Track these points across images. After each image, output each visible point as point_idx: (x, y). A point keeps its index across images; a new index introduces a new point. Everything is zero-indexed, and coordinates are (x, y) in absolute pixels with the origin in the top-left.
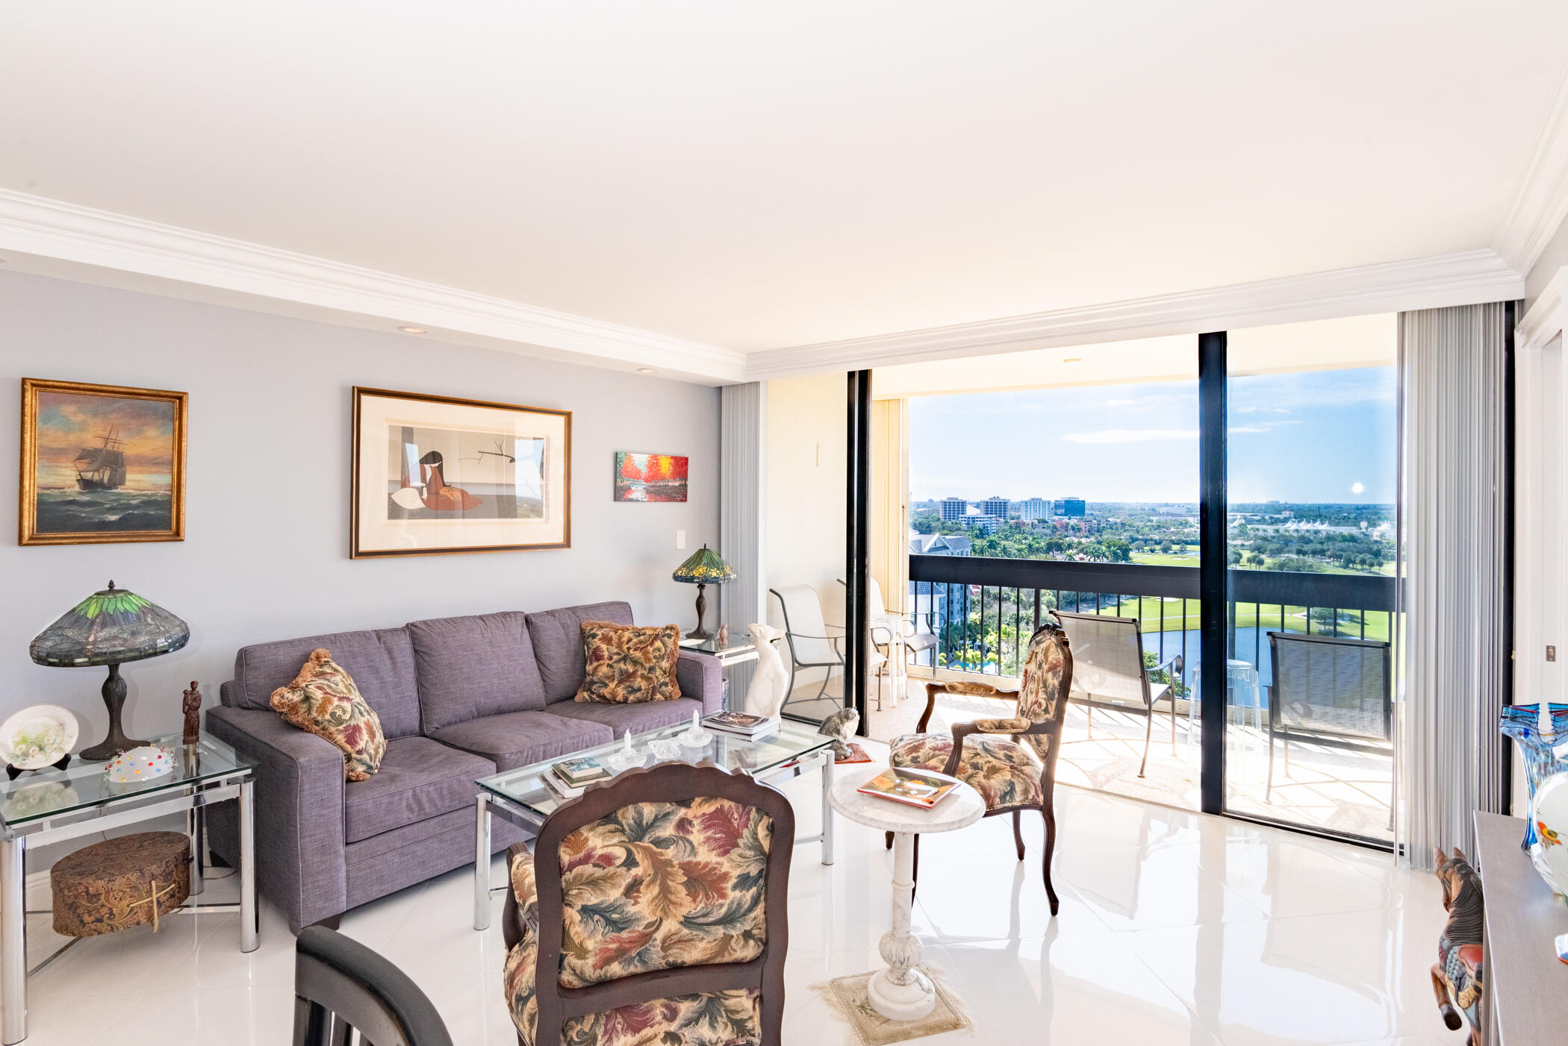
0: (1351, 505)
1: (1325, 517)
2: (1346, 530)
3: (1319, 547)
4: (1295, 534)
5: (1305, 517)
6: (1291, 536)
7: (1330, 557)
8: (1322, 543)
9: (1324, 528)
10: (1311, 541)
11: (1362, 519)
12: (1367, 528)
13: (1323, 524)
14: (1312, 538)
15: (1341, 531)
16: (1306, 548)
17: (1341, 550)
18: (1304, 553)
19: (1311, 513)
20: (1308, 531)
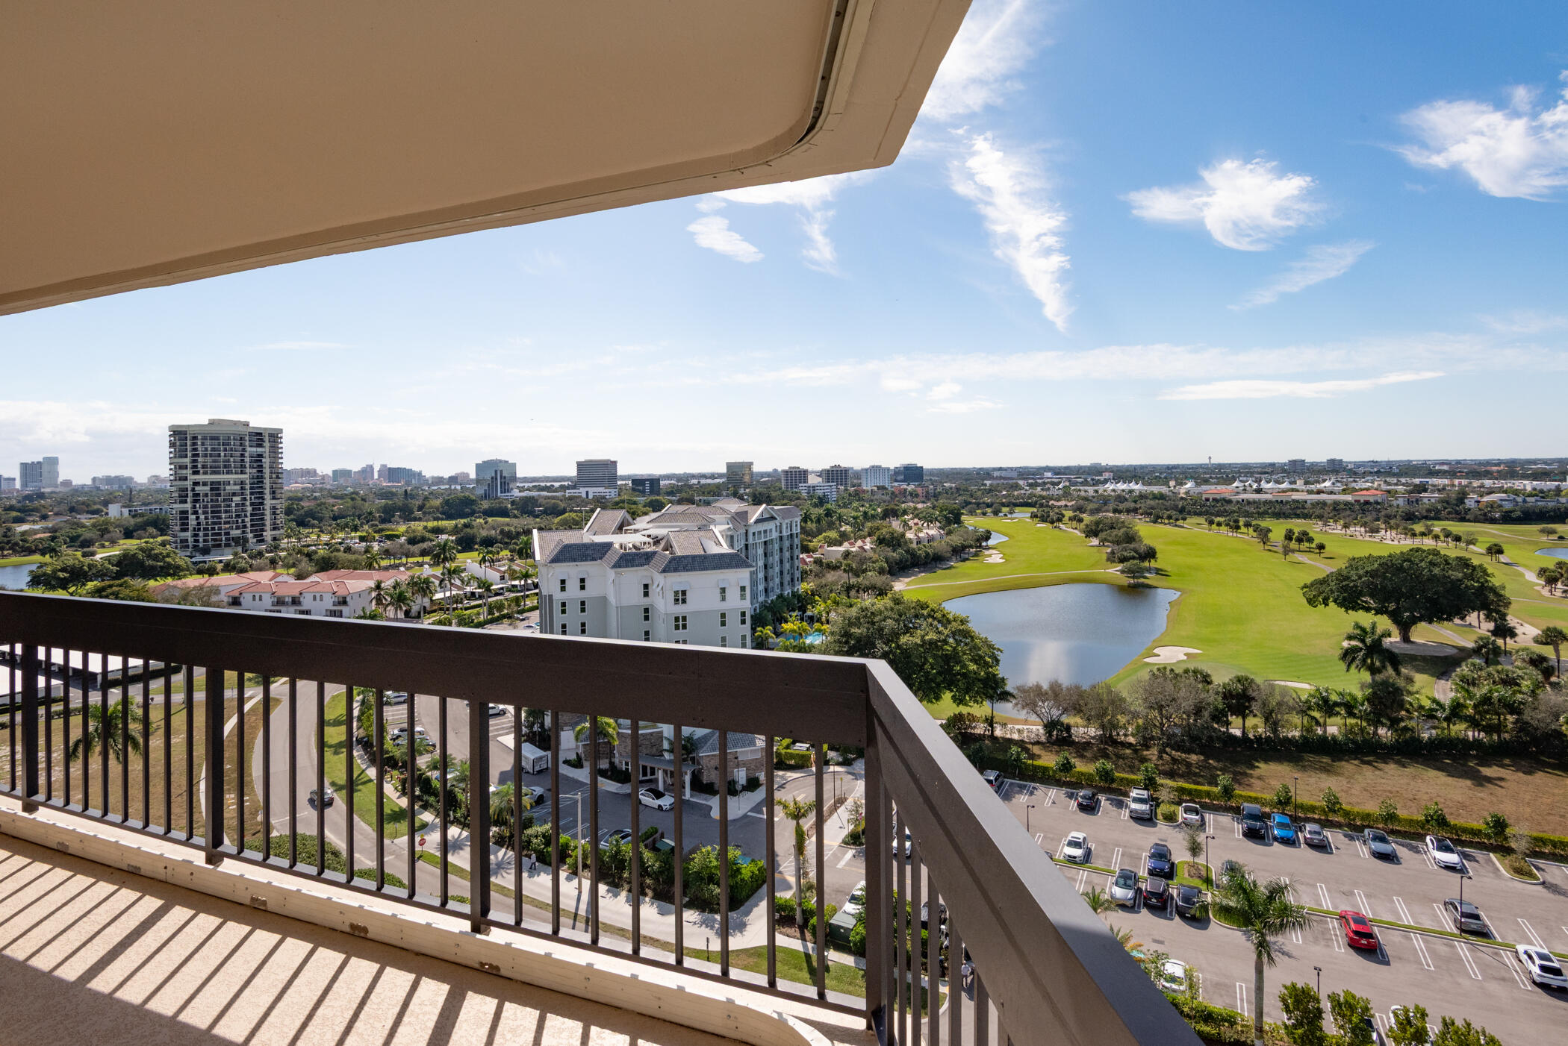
0: (1163, 465)
1: (1140, 477)
2: (1155, 489)
3: (1133, 505)
4: (1113, 494)
5: (1123, 478)
6: (1110, 495)
7: (1142, 515)
8: (1135, 502)
9: (1137, 487)
10: (1126, 500)
11: (1171, 479)
12: (1175, 487)
13: (1137, 484)
14: (1127, 496)
15: (1153, 489)
16: (1122, 506)
17: (1152, 508)
18: (1120, 512)
19: (1128, 474)
20: (1123, 491)
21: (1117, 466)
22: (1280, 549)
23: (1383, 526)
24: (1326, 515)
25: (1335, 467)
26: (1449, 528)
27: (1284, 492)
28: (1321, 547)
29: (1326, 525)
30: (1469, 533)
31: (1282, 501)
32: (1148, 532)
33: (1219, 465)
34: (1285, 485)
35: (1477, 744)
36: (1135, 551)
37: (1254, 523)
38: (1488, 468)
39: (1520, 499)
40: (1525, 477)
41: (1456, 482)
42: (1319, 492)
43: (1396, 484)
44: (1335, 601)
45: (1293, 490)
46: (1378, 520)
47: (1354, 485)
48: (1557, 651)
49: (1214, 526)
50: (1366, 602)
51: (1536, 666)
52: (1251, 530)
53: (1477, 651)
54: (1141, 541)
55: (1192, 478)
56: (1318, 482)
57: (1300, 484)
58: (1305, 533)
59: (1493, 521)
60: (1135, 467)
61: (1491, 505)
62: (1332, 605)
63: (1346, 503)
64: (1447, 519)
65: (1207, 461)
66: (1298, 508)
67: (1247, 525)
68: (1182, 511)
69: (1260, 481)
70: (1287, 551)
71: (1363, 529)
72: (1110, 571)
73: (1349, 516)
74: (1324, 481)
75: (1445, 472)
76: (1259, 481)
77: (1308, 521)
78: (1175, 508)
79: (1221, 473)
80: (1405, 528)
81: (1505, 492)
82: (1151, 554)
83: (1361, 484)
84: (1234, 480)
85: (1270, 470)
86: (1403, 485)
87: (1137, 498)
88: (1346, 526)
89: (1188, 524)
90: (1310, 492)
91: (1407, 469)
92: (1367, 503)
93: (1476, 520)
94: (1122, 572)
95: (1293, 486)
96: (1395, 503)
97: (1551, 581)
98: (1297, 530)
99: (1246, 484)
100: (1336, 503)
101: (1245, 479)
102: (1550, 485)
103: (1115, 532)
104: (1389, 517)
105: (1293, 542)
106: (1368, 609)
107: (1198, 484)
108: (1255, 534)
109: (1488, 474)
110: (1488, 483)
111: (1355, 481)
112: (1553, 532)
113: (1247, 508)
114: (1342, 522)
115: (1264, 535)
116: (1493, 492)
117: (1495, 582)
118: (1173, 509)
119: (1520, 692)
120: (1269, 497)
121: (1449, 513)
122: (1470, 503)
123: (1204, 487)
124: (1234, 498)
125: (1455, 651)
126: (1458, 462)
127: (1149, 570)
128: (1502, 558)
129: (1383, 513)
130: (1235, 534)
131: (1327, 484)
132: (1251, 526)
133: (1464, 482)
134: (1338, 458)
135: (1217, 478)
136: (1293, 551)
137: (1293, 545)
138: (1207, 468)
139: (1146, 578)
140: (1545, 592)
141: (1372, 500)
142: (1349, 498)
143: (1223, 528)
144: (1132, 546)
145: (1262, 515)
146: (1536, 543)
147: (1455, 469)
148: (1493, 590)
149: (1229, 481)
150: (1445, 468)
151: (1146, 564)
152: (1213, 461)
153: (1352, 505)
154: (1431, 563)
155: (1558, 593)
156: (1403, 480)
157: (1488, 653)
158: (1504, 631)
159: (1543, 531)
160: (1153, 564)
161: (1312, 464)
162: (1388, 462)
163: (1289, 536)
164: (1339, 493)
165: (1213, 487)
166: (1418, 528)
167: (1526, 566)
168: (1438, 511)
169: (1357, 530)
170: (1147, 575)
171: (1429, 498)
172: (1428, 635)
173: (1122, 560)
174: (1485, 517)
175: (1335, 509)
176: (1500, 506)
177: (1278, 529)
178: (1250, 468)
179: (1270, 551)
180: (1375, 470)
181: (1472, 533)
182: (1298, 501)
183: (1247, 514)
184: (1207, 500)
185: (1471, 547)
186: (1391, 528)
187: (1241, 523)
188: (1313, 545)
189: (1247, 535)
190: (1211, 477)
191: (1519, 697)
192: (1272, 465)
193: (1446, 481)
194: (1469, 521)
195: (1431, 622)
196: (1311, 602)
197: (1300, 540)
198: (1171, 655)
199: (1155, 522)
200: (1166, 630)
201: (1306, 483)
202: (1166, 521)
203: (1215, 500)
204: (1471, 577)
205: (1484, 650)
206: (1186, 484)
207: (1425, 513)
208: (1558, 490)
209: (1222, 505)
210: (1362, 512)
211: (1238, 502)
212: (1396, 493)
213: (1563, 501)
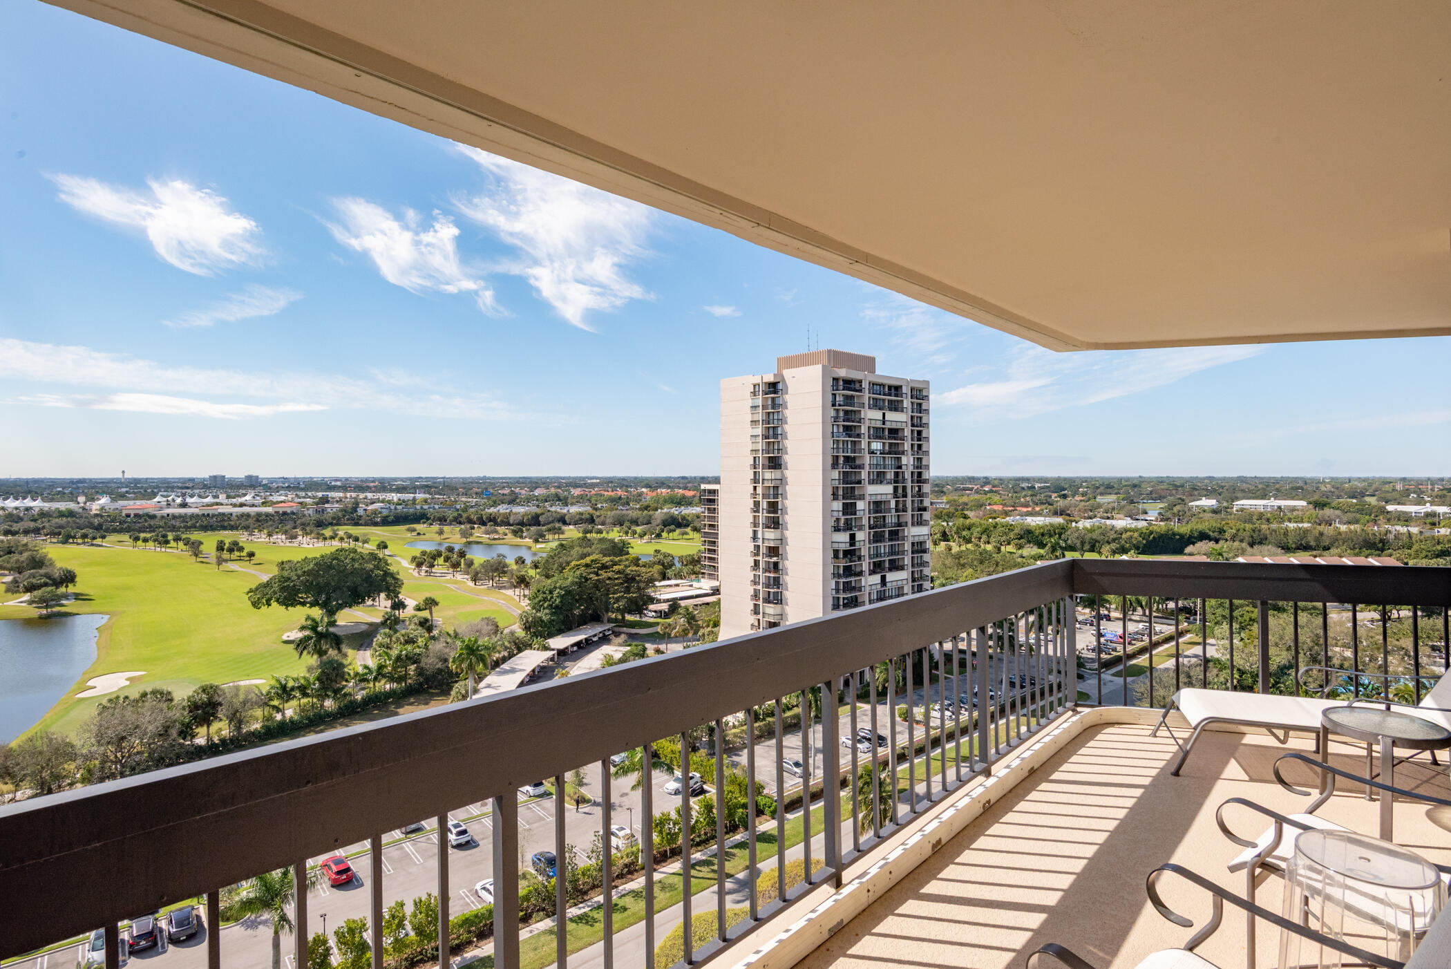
0: (64, 479)
1: (36, 493)
2: (63, 506)
3: (32, 525)
5: (12, 494)
7: (46, 535)
8: (35, 521)
9: (37, 504)
10: (22, 519)
11: (79, 494)
12: (85, 503)
13: (35, 500)
14: (22, 515)
15: (57, 506)
16: (16, 527)
17: (60, 527)
18: (14, 533)
20: (17, 508)
22: (213, 559)
23: (300, 533)
24: (252, 526)
25: (252, 483)
26: (349, 531)
27: (208, 506)
28: (251, 555)
29: (251, 535)
30: (364, 535)
31: (208, 515)
32: (60, 555)
33: (135, 479)
34: (209, 500)
35: (392, 693)
36: (48, 576)
37: (184, 536)
38: (368, 484)
39: (393, 507)
40: (391, 491)
41: (348, 495)
42: (242, 505)
43: (304, 497)
44: (277, 601)
45: (217, 504)
46: (295, 528)
47: (271, 498)
48: (431, 613)
49: (140, 543)
50: (302, 598)
51: (422, 626)
52: (181, 544)
53: (384, 624)
54: (52, 564)
55: (107, 493)
56: (239, 496)
57: (222, 498)
58: (235, 543)
59: (376, 524)
60: (27, 482)
61: (375, 512)
62: (274, 604)
63: (267, 515)
64: (345, 524)
65: (120, 476)
66: (224, 520)
67: (177, 539)
68: (98, 528)
70: (220, 561)
71: (284, 537)
72: (10, 603)
73: (272, 526)
74: (245, 495)
75: (340, 487)
76: (184, 495)
77: (235, 532)
78: (91, 526)
79: (139, 488)
80: (318, 534)
81: (382, 502)
82: (69, 578)
83: (276, 498)
84: (154, 495)
85: (191, 485)
86: (309, 497)
87: (36, 517)
88: (270, 535)
89: (107, 542)
90: (234, 505)
91: (312, 485)
92: (285, 513)
93: (366, 524)
94: (31, 602)
95: (217, 500)
96: (306, 512)
97: (419, 565)
98: (227, 542)
99: (170, 499)
100: (259, 515)
101: (165, 494)
102: (408, 496)
103: (15, 557)
104: (303, 525)
105: (225, 552)
106: (303, 604)
107: (113, 500)
108: (184, 548)
109: (368, 489)
110: (370, 495)
111: (271, 495)
112: (414, 530)
113: (173, 522)
114: (265, 531)
115: (195, 548)
116: (374, 503)
117: (393, 569)
118: (87, 527)
119: (419, 647)
120: (196, 511)
121: (348, 519)
122: (360, 512)
123: (121, 503)
124: (159, 513)
125: (367, 627)
126: (347, 479)
127: (66, 596)
128: (387, 552)
129: (299, 522)
130: (163, 549)
131: (248, 498)
132: (180, 539)
133: (354, 495)
134: (255, 475)
135: (134, 493)
136: (226, 561)
137: (226, 555)
138: (121, 483)
139: (62, 605)
140: (415, 573)
141: (289, 512)
142: (269, 510)
143: (151, 544)
144: (42, 571)
145: (187, 528)
146: (404, 539)
147: (346, 486)
148: (392, 575)
149: (148, 495)
150: (339, 483)
151: (62, 590)
152: (126, 476)
153: (273, 516)
154: (353, 559)
155: (423, 573)
156: (310, 494)
157: (391, 623)
158: (399, 605)
159: (408, 530)
160: (71, 589)
161: (230, 479)
162: (295, 479)
163: (220, 547)
164: (259, 506)
165: (131, 502)
166: (328, 532)
167: (401, 556)
168: (339, 519)
169: (280, 538)
170: (64, 602)
171: (332, 509)
172: (350, 617)
173: (29, 589)
174: (372, 521)
175: (258, 520)
176: (380, 513)
177: (209, 542)
178: (168, 483)
179: (202, 562)
180: (286, 485)
181: (367, 534)
182: (223, 514)
183: (174, 529)
184: (128, 516)
185: (366, 545)
186: (307, 534)
187: (170, 537)
188: (244, 554)
189: (177, 551)
191: (417, 651)
192: (192, 480)
193: (341, 495)
194: (361, 525)
195: (350, 607)
196: (256, 605)
197: (231, 550)
198: (109, 684)
199: (65, 542)
200: (98, 659)
201: (228, 497)
202: (80, 541)
203: (136, 515)
204: (377, 567)
205: (388, 622)
206: (99, 499)
207: (330, 521)
208: (414, 499)
209: (146, 521)
210: (281, 521)
211: (163, 517)
212: (306, 504)
213: (418, 507)
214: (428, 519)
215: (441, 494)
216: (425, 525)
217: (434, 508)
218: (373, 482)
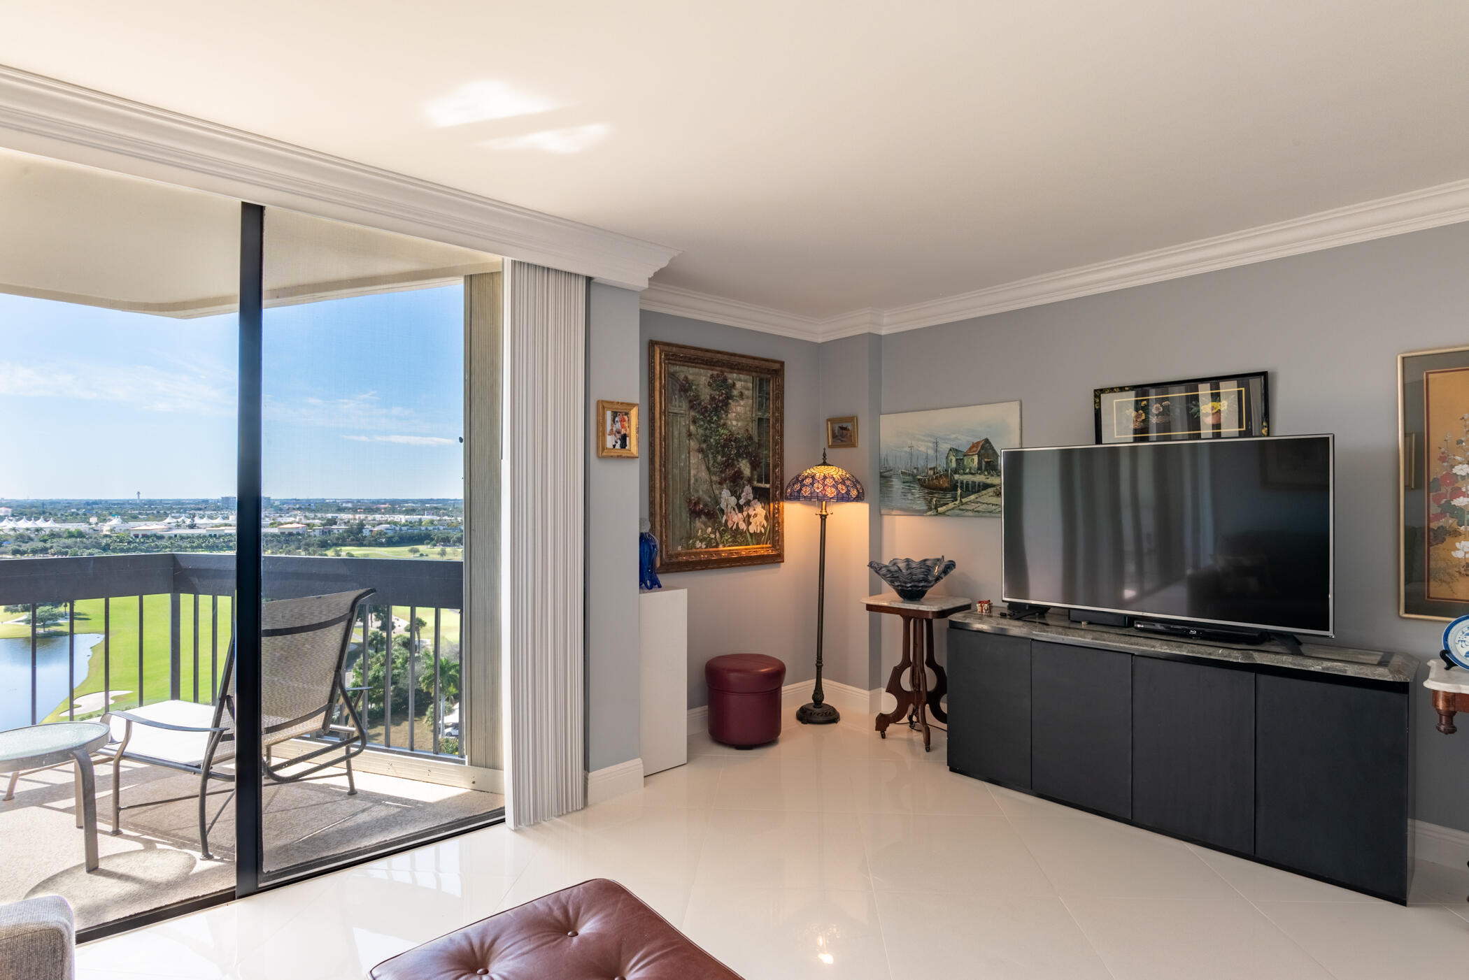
21: (17, 501)
26: (353, 553)
27: (217, 526)
31: (215, 535)
33: (149, 501)
34: (219, 521)
38: (379, 506)
39: (398, 528)
40: (401, 512)
41: (357, 516)
43: (314, 519)
45: (226, 525)
46: (299, 548)
47: (280, 519)
51: (406, 647)
55: (118, 514)
61: (380, 533)
63: (273, 536)
64: (350, 545)
65: (136, 497)
66: (231, 541)
69: (194, 517)
72: (9, 623)
73: (276, 546)
75: (350, 509)
76: (192, 517)
78: (97, 546)
79: (152, 509)
81: (389, 523)
83: (286, 519)
84: (166, 515)
85: (204, 506)
86: (319, 519)
87: (46, 538)
91: (322, 506)
92: (291, 534)
93: (370, 545)
94: (28, 621)
95: (226, 521)
96: (312, 534)
99: (179, 520)
101: (177, 515)
102: (415, 518)
104: (308, 545)
107: (124, 521)
109: (377, 511)
110: (378, 517)
111: (281, 516)
113: (180, 543)
116: (381, 524)
118: (94, 547)
119: (397, 668)
120: (202, 532)
121: (352, 540)
122: (366, 532)
123: (132, 524)
124: (167, 534)
125: (356, 647)
126: (359, 501)
129: (303, 543)
133: (362, 516)
135: (147, 514)
138: (136, 504)
141: (295, 532)
142: (275, 530)
145: (194, 549)
147: (356, 507)
149: (160, 516)
150: (350, 505)
152: (142, 497)
153: (279, 536)
156: (319, 515)
159: (411, 551)
162: (307, 500)
164: (268, 527)
165: (142, 523)
168: (344, 539)
171: (339, 528)
173: (28, 608)
176: (386, 533)
178: (183, 504)
180: (298, 506)
183: (180, 549)
184: (137, 536)
190: (140, 514)
192: (206, 501)
193: (351, 516)
194: (365, 546)
198: (95, 703)
200: (88, 677)
203: (144, 536)
205: (375, 642)
206: (110, 520)
207: (335, 541)
208: (420, 521)
209: (153, 541)
210: (287, 542)
211: (170, 538)
212: (314, 525)
213: (423, 528)
214: (432, 540)
215: (448, 516)
216: (429, 546)
217: (439, 529)
218: (384, 503)
